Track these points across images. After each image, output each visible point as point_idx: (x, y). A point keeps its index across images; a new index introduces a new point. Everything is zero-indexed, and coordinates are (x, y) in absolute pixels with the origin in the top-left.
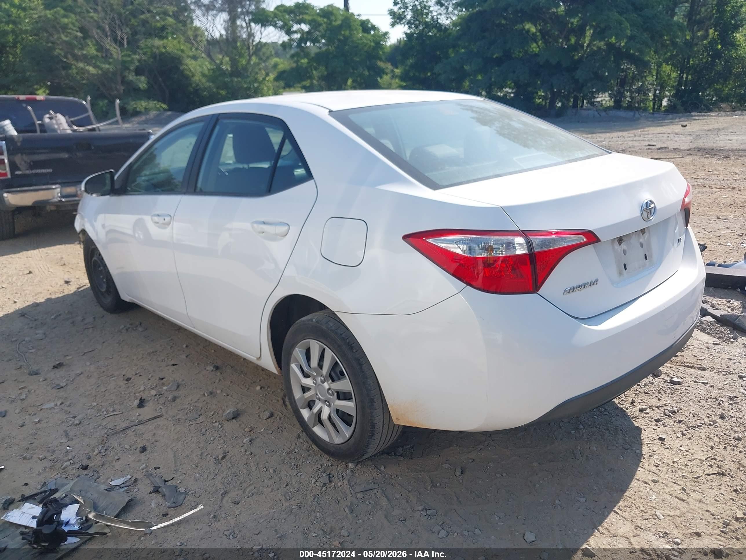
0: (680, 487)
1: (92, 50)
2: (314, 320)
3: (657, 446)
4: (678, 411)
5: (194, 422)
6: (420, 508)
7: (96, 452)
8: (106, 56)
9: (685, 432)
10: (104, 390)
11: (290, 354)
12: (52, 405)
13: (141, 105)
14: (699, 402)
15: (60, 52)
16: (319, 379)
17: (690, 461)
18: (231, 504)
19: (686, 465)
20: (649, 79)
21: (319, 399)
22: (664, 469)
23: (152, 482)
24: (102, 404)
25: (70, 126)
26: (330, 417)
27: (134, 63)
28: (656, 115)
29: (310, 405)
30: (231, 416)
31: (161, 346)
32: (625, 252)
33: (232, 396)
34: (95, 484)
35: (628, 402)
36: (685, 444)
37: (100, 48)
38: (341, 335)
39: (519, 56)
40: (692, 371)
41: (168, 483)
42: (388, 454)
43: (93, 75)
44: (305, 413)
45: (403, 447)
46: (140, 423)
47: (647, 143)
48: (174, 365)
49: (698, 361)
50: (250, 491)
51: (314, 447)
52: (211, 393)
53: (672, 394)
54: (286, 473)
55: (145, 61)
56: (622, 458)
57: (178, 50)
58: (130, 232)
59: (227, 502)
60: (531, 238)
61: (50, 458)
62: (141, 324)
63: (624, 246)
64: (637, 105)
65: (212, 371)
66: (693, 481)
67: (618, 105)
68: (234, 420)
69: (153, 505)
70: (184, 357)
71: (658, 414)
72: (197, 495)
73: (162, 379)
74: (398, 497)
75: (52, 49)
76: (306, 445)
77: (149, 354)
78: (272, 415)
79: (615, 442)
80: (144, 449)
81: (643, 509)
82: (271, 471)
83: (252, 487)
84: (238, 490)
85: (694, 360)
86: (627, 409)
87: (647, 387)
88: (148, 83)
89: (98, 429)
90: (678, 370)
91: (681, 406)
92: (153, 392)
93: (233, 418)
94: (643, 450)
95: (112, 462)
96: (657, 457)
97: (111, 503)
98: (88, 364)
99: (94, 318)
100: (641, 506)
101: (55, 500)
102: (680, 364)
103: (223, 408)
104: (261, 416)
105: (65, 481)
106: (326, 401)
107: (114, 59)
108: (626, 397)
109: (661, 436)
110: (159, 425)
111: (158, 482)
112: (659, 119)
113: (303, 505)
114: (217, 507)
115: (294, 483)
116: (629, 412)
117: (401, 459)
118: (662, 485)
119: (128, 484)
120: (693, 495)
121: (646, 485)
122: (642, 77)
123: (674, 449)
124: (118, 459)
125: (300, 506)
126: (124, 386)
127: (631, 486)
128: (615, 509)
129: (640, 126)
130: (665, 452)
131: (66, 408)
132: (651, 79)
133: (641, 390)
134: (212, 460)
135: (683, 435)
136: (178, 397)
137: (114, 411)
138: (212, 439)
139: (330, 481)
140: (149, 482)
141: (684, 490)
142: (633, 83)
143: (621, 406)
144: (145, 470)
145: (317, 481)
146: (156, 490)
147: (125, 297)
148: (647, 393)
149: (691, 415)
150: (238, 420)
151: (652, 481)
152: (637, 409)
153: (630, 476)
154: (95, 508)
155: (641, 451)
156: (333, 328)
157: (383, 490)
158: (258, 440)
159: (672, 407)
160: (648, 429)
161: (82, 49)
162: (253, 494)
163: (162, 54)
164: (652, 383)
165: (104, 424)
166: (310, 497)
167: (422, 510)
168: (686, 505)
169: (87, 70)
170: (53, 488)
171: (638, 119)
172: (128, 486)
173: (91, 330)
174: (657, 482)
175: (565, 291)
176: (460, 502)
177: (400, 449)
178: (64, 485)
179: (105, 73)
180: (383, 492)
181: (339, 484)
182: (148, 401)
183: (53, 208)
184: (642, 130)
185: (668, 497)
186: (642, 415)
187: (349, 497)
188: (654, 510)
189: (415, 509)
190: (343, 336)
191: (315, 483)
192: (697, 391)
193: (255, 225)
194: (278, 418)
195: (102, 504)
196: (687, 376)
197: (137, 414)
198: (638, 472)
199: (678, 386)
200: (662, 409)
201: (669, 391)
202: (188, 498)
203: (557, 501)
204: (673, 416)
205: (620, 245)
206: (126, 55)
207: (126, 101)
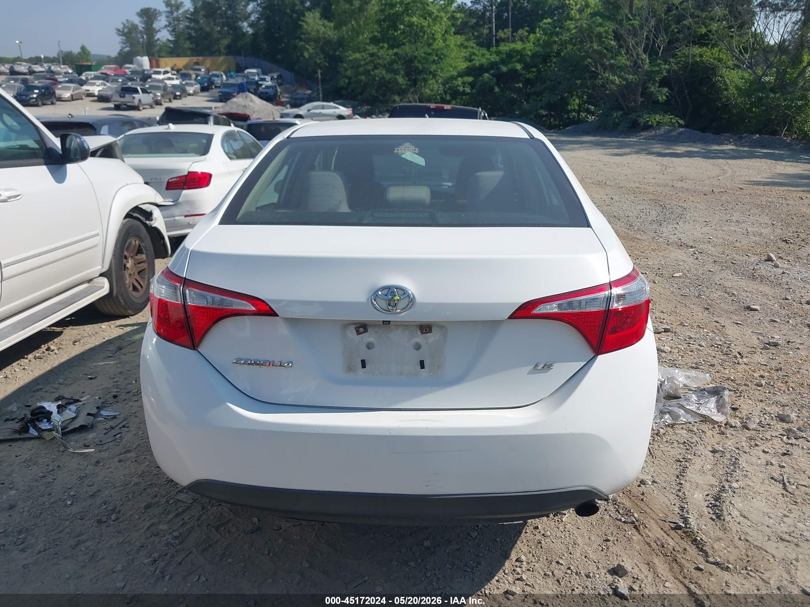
1: (623, 60)
8: (634, 65)
13: (655, 119)
15: (591, 61)
32: (370, 346)
43: (617, 85)
60: (189, 288)
63: (368, 337)
75: (583, 58)
88: (669, 96)
161: (612, 58)
163: (696, 63)
205: (359, 334)
207: (641, 113)
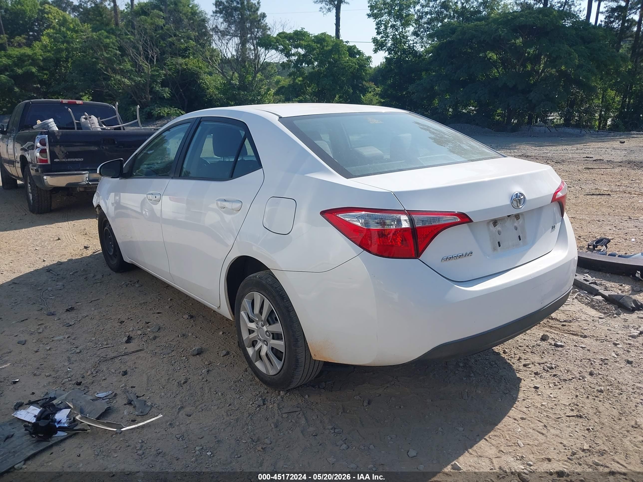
0: (543, 424)
1: (128, 66)
2: (257, 277)
3: (532, 394)
4: (555, 367)
5: (167, 356)
6: (330, 427)
7: (89, 373)
8: (139, 70)
9: (557, 384)
10: (102, 329)
11: (240, 303)
12: (61, 337)
13: (165, 111)
14: (575, 361)
15: (102, 66)
16: (260, 323)
17: (555, 405)
18: (184, 416)
19: (552, 408)
20: (596, 101)
21: (260, 340)
22: (533, 410)
23: (127, 397)
24: (99, 339)
25: (100, 125)
26: (267, 355)
27: (161, 77)
28: (600, 133)
29: (253, 344)
30: (196, 352)
31: (151, 299)
32: (499, 233)
33: (199, 338)
34: (84, 395)
35: (516, 358)
36: (555, 392)
37: (135, 64)
38: (276, 288)
39: (482, 79)
40: (575, 337)
41: (139, 399)
42: (313, 386)
43: (128, 86)
44: (250, 351)
45: (325, 382)
46: (126, 354)
47: (585, 155)
48: (158, 313)
49: (582, 330)
50: (201, 408)
51: (256, 378)
52: (184, 335)
53: (553, 355)
54: (231, 396)
55: (170, 75)
56: (500, 400)
57: (196, 67)
58: (139, 210)
59: (182, 414)
60: (414, 216)
61: (53, 376)
62: (138, 282)
63: (498, 228)
64: (584, 123)
65: (188, 318)
66: (554, 420)
67: (567, 123)
68: (198, 356)
69: (125, 413)
70: (167, 307)
71: (538, 369)
72: (160, 408)
73: (148, 323)
74: (314, 418)
75: (95, 64)
76: (250, 377)
77: (141, 304)
78: (228, 353)
79: (497, 388)
80: (125, 373)
81: (508, 439)
82: (220, 394)
83: (203, 405)
84: (192, 406)
85: (579, 329)
86: (514, 364)
87: (534, 348)
88: (171, 93)
89: (94, 357)
90: (563, 336)
91: (559, 363)
92: (139, 332)
93: (197, 354)
94: (519, 395)
95: (100, 381)
96: (529, 401)
97: (94, 409)
98: (93, 309)
99: (103, 276)
100: (508, 436)
101: (53, 405)
102: (566, 332)
103: (191, 347)
104: (219, 354)
105: (63, 392)
106: (265, 341)
107: (145, 73)
108: (515, 354)
109: (536, 385)
110: (140, 357)
111: (132, 397)
112: (602, 136)
113: (240, 420)
114: (173, 417)
115: (236, 404)
116: (515, 367)
117: (323, 391)
118: (528, 422)
119: (109, 397)
120: (552, 431)
121: (515, 421)
122: (589, 100)
123: (544, 396)
124: (105, 379)
125: (237, 420)
126: (118, 327)
127: (502, 421)
128: (485, 437)
129: (584, 142)
130: (536, 397)
131: (71, 341)
132: (597, 102)
133: (529, 350)
134: (176, 383)
135: (555, 385)
136: (158, 337)
137: (107, 344)
138: (178, 368)
139: (264, 404)
140: (126, 397)
141: (545, 426)
142: (581, 105)
143: (509, 361)
144: (123, 388)
145: (253, 403)
146: (130, 403)
147: (127, 259)
148: (533, 353)
149: (566, 371)
150: (201, 355)
151: (521, 418)
152: (521, 364)
153: (504, 413)
154: (82, 412)
155: (517, 395)
156: (271, 283)
157: (304, 413)
158: (213, 371)
159: (551, 364)
160: (527, 380)
161: (120, 64)
162: (203, 410)
163: (184, 70)
164: (539, 345)
165: (98, 354)
166: (246, 415)
167: (332, 429)
168: (544, 438)
169: (123, 82)
170: (52, 396)
171: (584, 135)
172: (109, 399)
173: (99, 284)
174: (524, 419)
175: (443, 259)
176: (363, 425)
177: (323, 384)
178: (61, 395)
179: (138, 84)
180: (304, 414)
181: (270, 407)
182: (134, 339)
183: (82, 189)
184: (585, 144)
185: (531, 431)
186: (525, 369)
187: (276, 417)
188: (517, 439)
189: (326, 428)
190: (278, 289)
191: (251, 405)
192: (575, 353)
193: (219, 202)
194: (232, 356)
195: (87, 409)
196: (569, 341)
197: (124, 348)
198: (511, 411)
199: (560, 349)
200: (542, 365)
201: (551, 352)
202: (153, 409)
203: (440, 429)
204: (551, 371)
205: (495, 227)
206: (154, 71)
207: (153, 107)
